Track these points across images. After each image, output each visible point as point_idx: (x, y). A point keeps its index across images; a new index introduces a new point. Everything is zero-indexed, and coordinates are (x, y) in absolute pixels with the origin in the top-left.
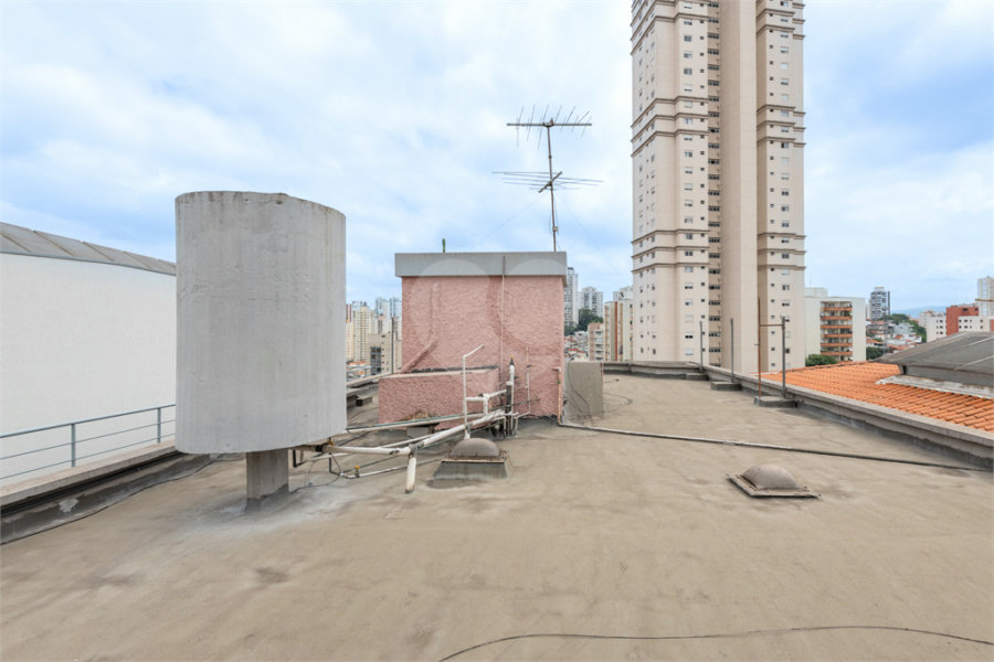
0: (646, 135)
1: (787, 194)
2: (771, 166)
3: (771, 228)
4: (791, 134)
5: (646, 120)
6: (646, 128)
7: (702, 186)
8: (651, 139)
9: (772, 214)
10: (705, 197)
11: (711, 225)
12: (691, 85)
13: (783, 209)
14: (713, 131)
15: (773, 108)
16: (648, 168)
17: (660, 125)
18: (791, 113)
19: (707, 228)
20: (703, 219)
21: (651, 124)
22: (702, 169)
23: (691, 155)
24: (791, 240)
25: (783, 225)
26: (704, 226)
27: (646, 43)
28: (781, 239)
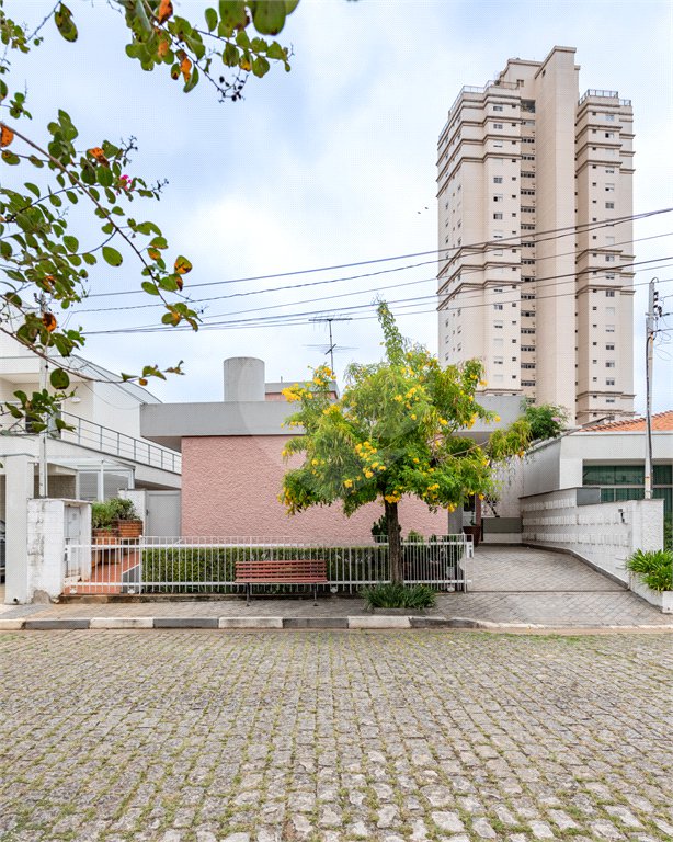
0: (452, 287)
1: (612, 348)
2: (593, 317)
3: (593, 387)
4: (617, 281)
5: (452, 270)
6: (452, 278)
7: (514, 341)
8: (456, 292)
9: (593, 371)
10: (517, 353)
11: (524, 384)
12: (502, 231)
13: (608, 365)
14: (527, 280)
15: (595, 252)
16: (455, 322)
17: (467, 277)
18: (617, 258)
19: (519, 387)
20: (514, 377)
21: (457, 274)
22: (514, 322)
23: (501, 308)
24: (617, 399)
25: (608, 383)
26: (516, 385)
27: (453, 184)
28: (605, 399)
